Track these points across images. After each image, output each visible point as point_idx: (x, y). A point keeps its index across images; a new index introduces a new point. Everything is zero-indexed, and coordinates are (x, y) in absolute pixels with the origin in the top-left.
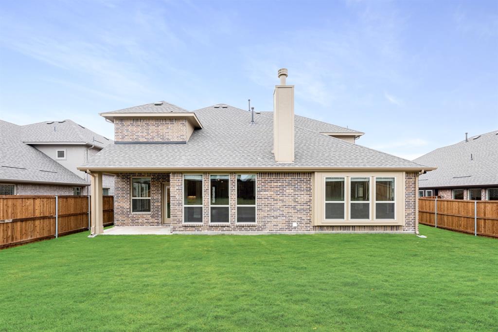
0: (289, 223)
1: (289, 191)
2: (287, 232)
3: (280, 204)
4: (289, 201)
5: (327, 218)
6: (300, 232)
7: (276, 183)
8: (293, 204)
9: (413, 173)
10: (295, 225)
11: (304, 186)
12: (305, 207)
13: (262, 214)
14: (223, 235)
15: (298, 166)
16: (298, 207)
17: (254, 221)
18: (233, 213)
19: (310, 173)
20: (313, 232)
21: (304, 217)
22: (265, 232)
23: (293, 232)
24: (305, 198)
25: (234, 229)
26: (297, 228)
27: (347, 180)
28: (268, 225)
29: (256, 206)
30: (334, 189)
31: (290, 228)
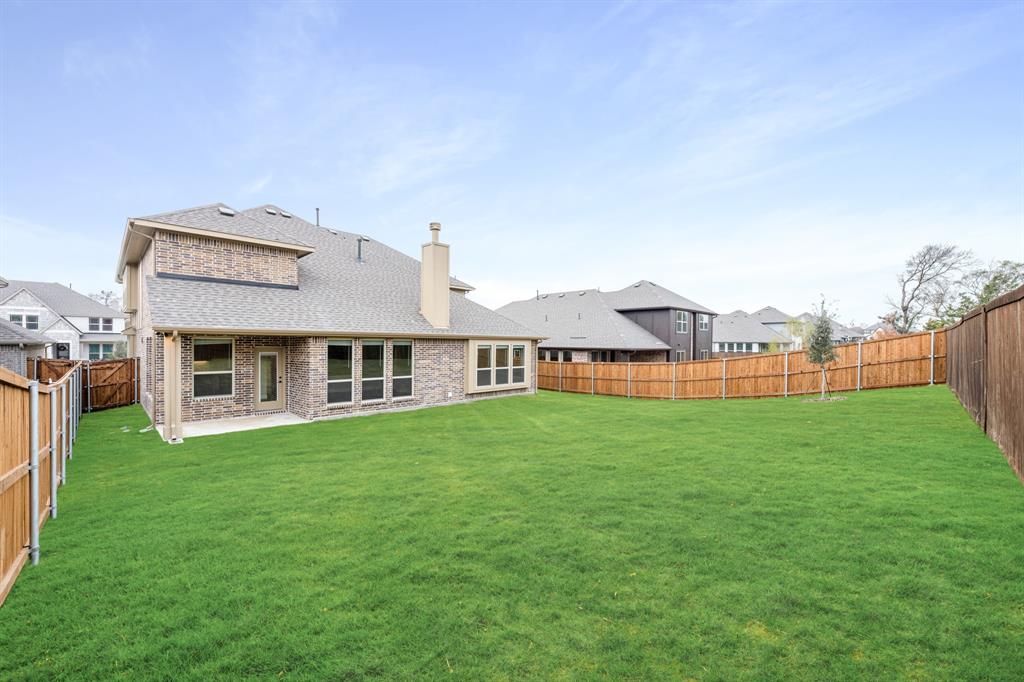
0: (445, 393)
1: (446, 359)
2: (444, 404)
3: (437, 373)
4: (445, 369)
5: (478, 385)
6: (455, 402)
7: (434, 350)
8: (449, 373)
9: (535, 341)
10: (450, 394)
11: (458, 353)
12: (459, 375)
13: (420, 385)
14: (380, 414)
15: (455, 333)
16: (453, 376)
17: (410, 394)
18: (388, 387)
19: (465, 340)
20: (465, 401)
21: (458, 386)
22: (423, 406)
23: (449, 403)
24: (458, 366)
25: (391, 406)
26: (453, 398)
27: (494, 346)
28: (426, 398)
29: (412, 376)
30: (483, 357)
31: (446, 399)
